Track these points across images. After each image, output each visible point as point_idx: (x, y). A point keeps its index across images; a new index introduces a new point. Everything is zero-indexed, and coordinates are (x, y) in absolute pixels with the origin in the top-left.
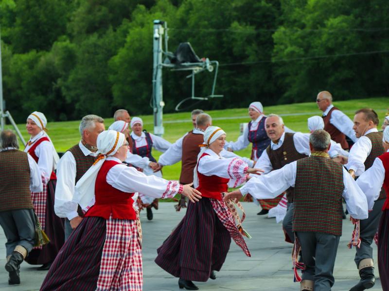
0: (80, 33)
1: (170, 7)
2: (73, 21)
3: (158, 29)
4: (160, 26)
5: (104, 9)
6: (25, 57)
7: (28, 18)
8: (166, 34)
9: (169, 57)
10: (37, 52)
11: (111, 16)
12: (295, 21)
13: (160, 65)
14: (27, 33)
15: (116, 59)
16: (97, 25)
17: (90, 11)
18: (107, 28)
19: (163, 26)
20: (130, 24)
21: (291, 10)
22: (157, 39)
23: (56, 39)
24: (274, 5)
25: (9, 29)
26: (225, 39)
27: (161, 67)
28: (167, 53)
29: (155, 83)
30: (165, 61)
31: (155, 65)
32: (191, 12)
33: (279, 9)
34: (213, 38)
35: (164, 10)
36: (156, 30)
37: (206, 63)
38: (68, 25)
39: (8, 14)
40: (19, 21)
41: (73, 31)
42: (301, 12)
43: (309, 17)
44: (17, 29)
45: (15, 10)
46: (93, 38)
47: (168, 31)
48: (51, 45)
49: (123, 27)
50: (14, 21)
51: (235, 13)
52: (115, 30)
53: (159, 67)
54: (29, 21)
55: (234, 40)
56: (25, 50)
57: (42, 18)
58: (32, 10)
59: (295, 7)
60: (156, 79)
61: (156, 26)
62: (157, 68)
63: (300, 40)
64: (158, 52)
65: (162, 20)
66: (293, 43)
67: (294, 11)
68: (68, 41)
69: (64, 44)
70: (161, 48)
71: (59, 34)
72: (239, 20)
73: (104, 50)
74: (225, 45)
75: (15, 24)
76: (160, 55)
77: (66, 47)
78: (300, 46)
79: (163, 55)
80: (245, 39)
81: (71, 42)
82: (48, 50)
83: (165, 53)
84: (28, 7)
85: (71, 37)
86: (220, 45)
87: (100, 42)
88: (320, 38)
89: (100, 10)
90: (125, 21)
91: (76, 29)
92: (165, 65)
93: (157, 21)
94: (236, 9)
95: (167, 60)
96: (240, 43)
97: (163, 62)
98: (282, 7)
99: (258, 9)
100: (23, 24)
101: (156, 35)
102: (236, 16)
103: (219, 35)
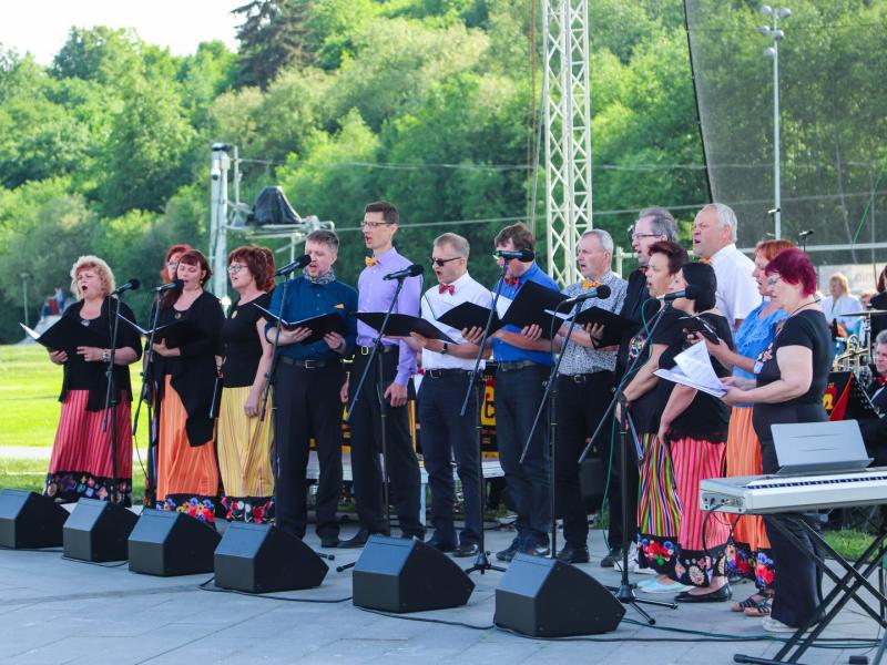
3: (220, 159)
4: (225, 156)
6: (118, 224)
8: (237, 170)
9: (242, 214)
10: (142, 214)
13: (223, 227)
19: (232, 156)
22: (215, 178)
23: (174, 193)
26: (449, 191)
27: (225, 231)
28: (238, 205)
29: (214, 261)
30: (234, 222)
31: (214, 227)
34: (430, 188)
36: (216, 163)
37: (312, 225)
47: (240, 165)
48: (164, 203)
51: (468, 144)
52: (273, 174)
53: (221, 231)
55: (464, 192)
57: (154, 155)
60: (214, 254)
61: (216, 154)
62: (217, 231)
64: (220, 202)
65: (228, 144)
70: (225, 196)
71: (180, 185)
72: (476, 157)
74: (448, 202)
76: (224, 209)
79: (230, 208)
80: (482, 191)
82: (161, 212)
83: (232, 205)
86: (441, 201)
88: (608, 191)
92: (232, 227)
93: (219, 145)
94: (471, 137)
95: (238, 218)
96: (474, 198)
97: (229, 223)
100: (119, 166)
101: (215, 171)
102: (470, 149)
103: (440, 184)
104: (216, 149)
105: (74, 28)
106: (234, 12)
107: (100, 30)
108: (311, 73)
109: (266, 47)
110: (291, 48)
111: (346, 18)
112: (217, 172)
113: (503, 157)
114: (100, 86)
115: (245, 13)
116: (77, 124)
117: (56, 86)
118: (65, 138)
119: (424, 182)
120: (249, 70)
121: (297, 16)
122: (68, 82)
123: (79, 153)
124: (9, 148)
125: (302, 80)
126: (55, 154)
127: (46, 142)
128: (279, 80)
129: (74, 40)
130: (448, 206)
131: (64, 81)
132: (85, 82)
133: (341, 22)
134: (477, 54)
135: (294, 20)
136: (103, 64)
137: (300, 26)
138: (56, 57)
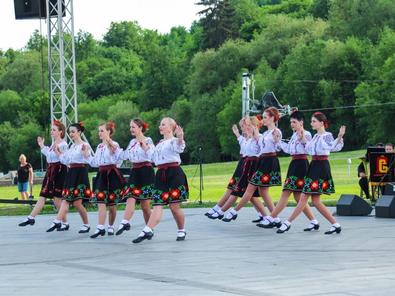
0: (194, 93)
1: (269, 70)
2: (189, 83)
4: (248, 78)
5: (214, 72)
6: (149, 114)
7: (152, 83)
8: (253, 84)
9: (256, 104)
10: (160, 110)
11: (221, 79)
12: (374, 78)
13: (248, 111)
14: (152, 95)
15: (223, 113)
16: (209, 87)
17: (203, 75)
18: (217, 89)
19: (250, 79)
20: (235, 85)
21: (371, 69)
22: (244, 88)
23: (175, 99)
24: (355, 66)
25: (137, 92)
26: (314, 95)
27: (249, 113)
28: (254, 101)
30: (252, 108)
31: (244, 111)
32: (286, 73)
33: (360, 69)
34: (304, 93)
35: (264, 72)
36: (245, 81)
37: (287, 109)
38: (185, 87)
39: (137, 80)
40: (144, 85)
41: (189, 92)
42: (379, 71)
43: (385, 74)
44: (144, 92)
45: (141, 76)
46: (205, 97)
48: (171, 104)
49: (230, 87)
50: (141, 85)
51: (322, 73)
52: (223, 90)
53: (247, 113)
54: (153, 85)
55: (321, 95)
56: (150, 109)
57: (164, 82)
58: (155, 75)
59: (375, 66)
61: (244, 78)
62: (245, 112)
63: (378, 94)
64: (246, 99)
66: (372, 96)
67: (374, 69)
68: (185, 100)
69: (182, 102)
70: (248, 97)
71: (177, 95)
72: (326, 78)
73: (214, 107)
74: (314, 99)
75: (142, 88)
76: (248, 102)
77: (183, 104)
78: (378, 99)
79: (250, 102)
81: (188, 101)
82: (169, 109)
83: (252, 101)
84: (153, 73)
85: (187, 97)
87: (211, 101)
89: (211, 74)
90: (231, 82)
91: (191, 90)
92: (252, 111)
93: (245, 74)
94: (323, 70)
95: (254, 106)
96: (327, 97)
97: (250, 109)
98: (363, 67)
99: (342, 70)
100: (147, 87)
101: (244, 86)
102: (323, 75)
103: (309, 92)
104: (244, 76)
105: (112, 23)
106: (199, 13)
107: (124, 23)
108: (239, 41)
109: (215, 29)
110: (227, 30)
111: (252, 14)
112: (246, 86)
113: (339, 78)
114: (127, 50)
115: (205, 14)
116: (121, 68)
117: (106, 50)
118: (116, 75)
119: (302, 91)
120: (207, 40)
121: (230, 14)
122: (112, 48)
123: (123, 82)
124: (89, 80)
125: (235, 44)
126: (112, 83)
127: (107, 77)
128: (224, 45)
129: (113, 29)
130: (314, 101)
131: (109, 48)
132: (119, 48)
133: (249, 16)
134: (323, 30)
135: (228, 16)
136: (127, 39)
137: (231, 19)
138: (105, 37)
